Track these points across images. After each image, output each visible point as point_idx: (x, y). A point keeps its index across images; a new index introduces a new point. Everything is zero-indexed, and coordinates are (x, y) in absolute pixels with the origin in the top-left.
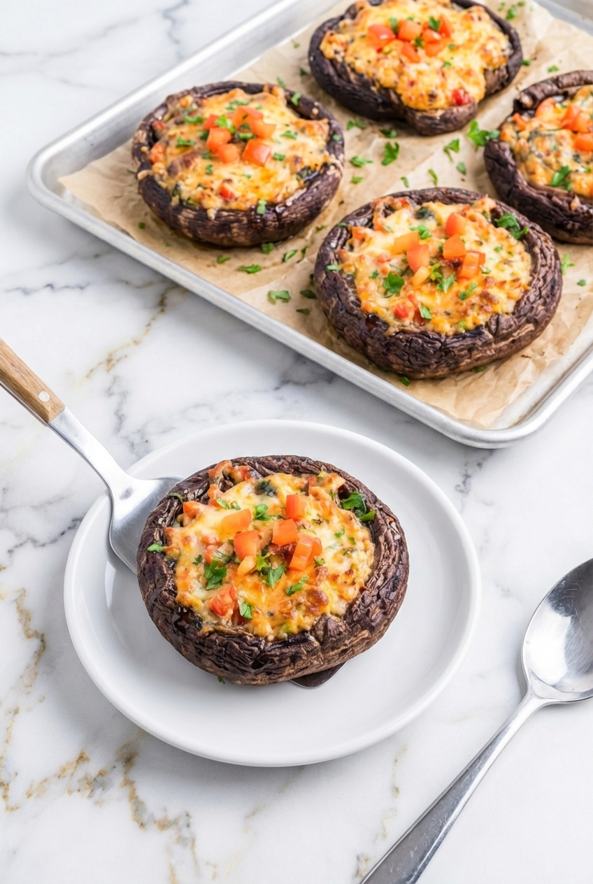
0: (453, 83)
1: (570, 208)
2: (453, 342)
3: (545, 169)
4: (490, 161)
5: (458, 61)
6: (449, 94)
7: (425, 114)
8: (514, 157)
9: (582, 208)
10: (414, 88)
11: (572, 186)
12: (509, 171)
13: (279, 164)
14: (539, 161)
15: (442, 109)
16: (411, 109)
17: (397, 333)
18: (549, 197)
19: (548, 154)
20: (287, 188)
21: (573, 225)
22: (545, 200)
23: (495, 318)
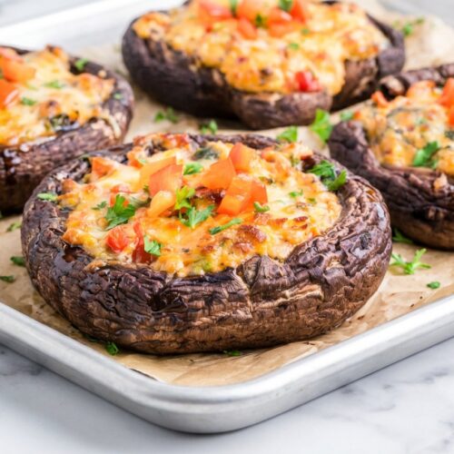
0: (298, 64)
1: (433, 187)
2: (184, 285)
3: (406, 148)
4: (336, 145)
5: (311, 45)
6: (291, 75)
7: (256, 98)
8: (367, 138)
9: (449, 189)
10: (244, 66)
11: (439, 164)
12: (358, 152)
13: (27, 108)
14: (399, 136)
15: (280, 93)
16: (236, 91)
17: (102, 268)
18: (406, 177)
19: (411, 129)
20: (27, 133)
21: (437, 212)
22: (400, 181)
23: (257, 259)
